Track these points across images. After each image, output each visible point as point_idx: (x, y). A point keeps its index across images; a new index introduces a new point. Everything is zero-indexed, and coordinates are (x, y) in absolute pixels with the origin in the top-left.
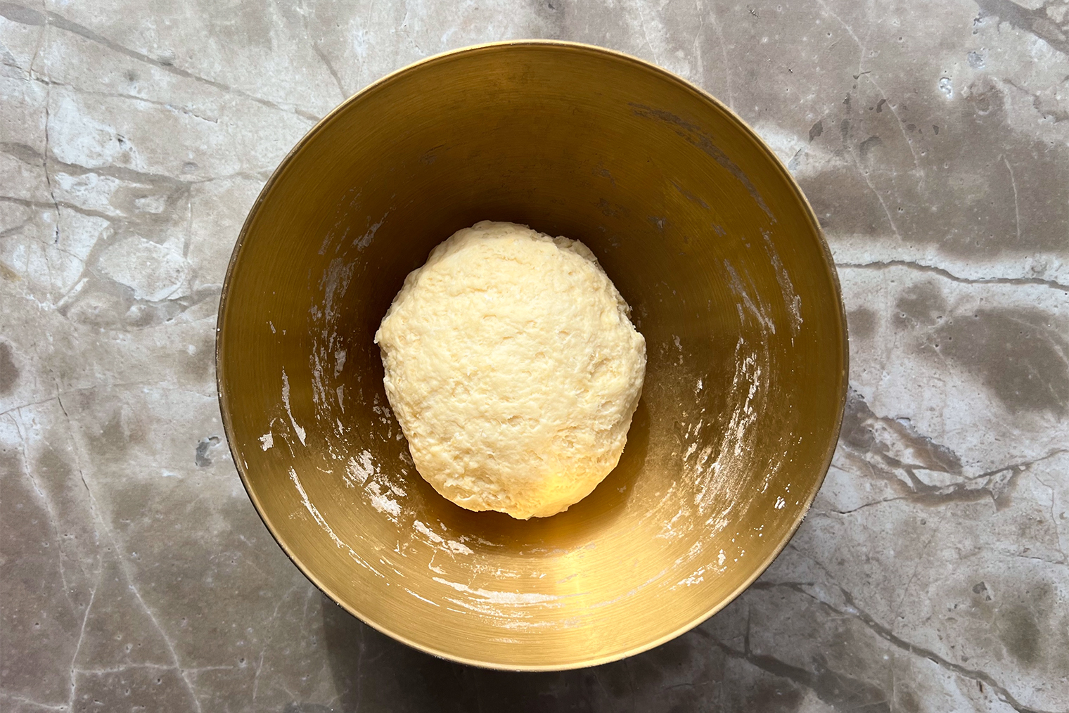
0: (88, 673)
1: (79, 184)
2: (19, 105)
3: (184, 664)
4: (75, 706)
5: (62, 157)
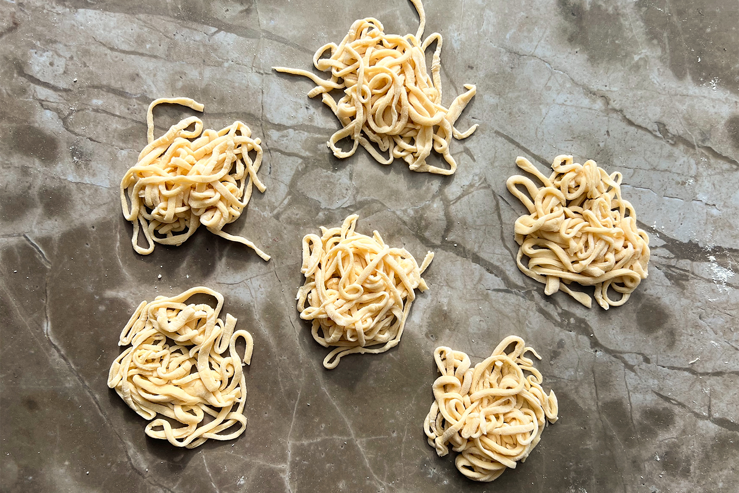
0: (298, 443)
1: (283, 136)
2: (245, 88)
3: (357, 435)
4: (291, 465)
5: (272, 120)
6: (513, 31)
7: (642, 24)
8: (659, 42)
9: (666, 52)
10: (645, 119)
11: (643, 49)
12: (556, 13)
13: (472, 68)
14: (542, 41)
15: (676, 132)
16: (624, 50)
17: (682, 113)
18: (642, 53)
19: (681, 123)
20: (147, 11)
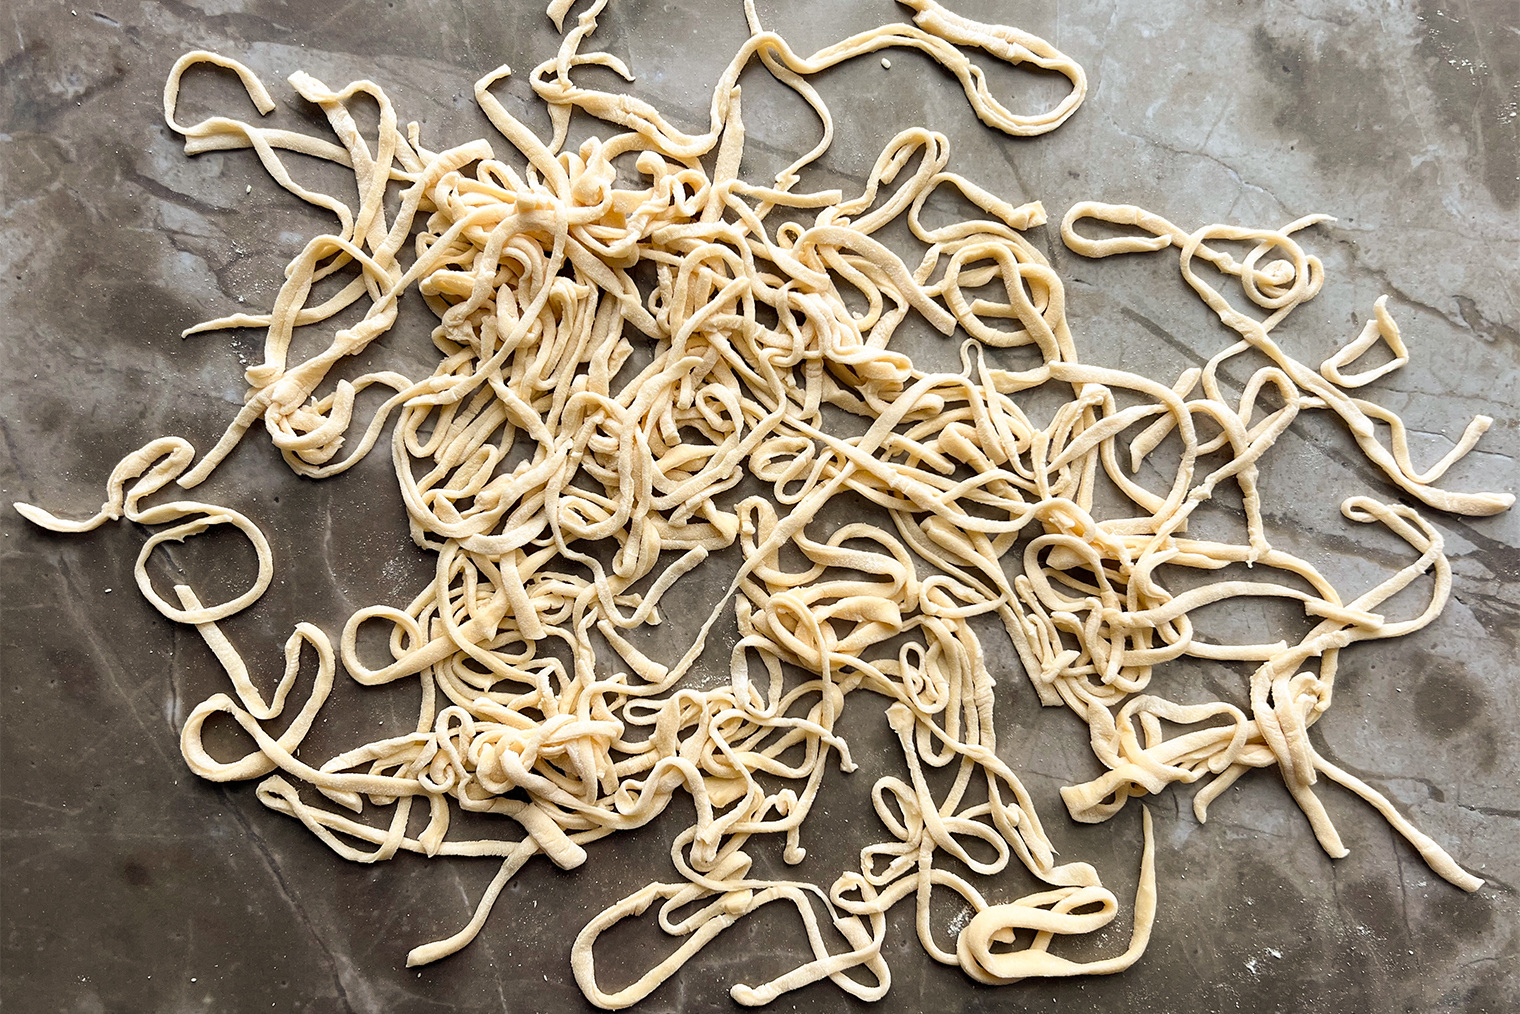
6: (1161, 101)
7: (1429, 92)
8: (1462, 130)
9: (1477, 151)
10: (1431, 290)
11: (1430, 143)
12: (1250, 66)
13: (1076, 176)
14: (1221, 124)
15: (1498, 317)
16: (1390, 144)
17: (1510, 277)
18: (1427, 151)
19: (1508, 299)
20: (399, 48)
